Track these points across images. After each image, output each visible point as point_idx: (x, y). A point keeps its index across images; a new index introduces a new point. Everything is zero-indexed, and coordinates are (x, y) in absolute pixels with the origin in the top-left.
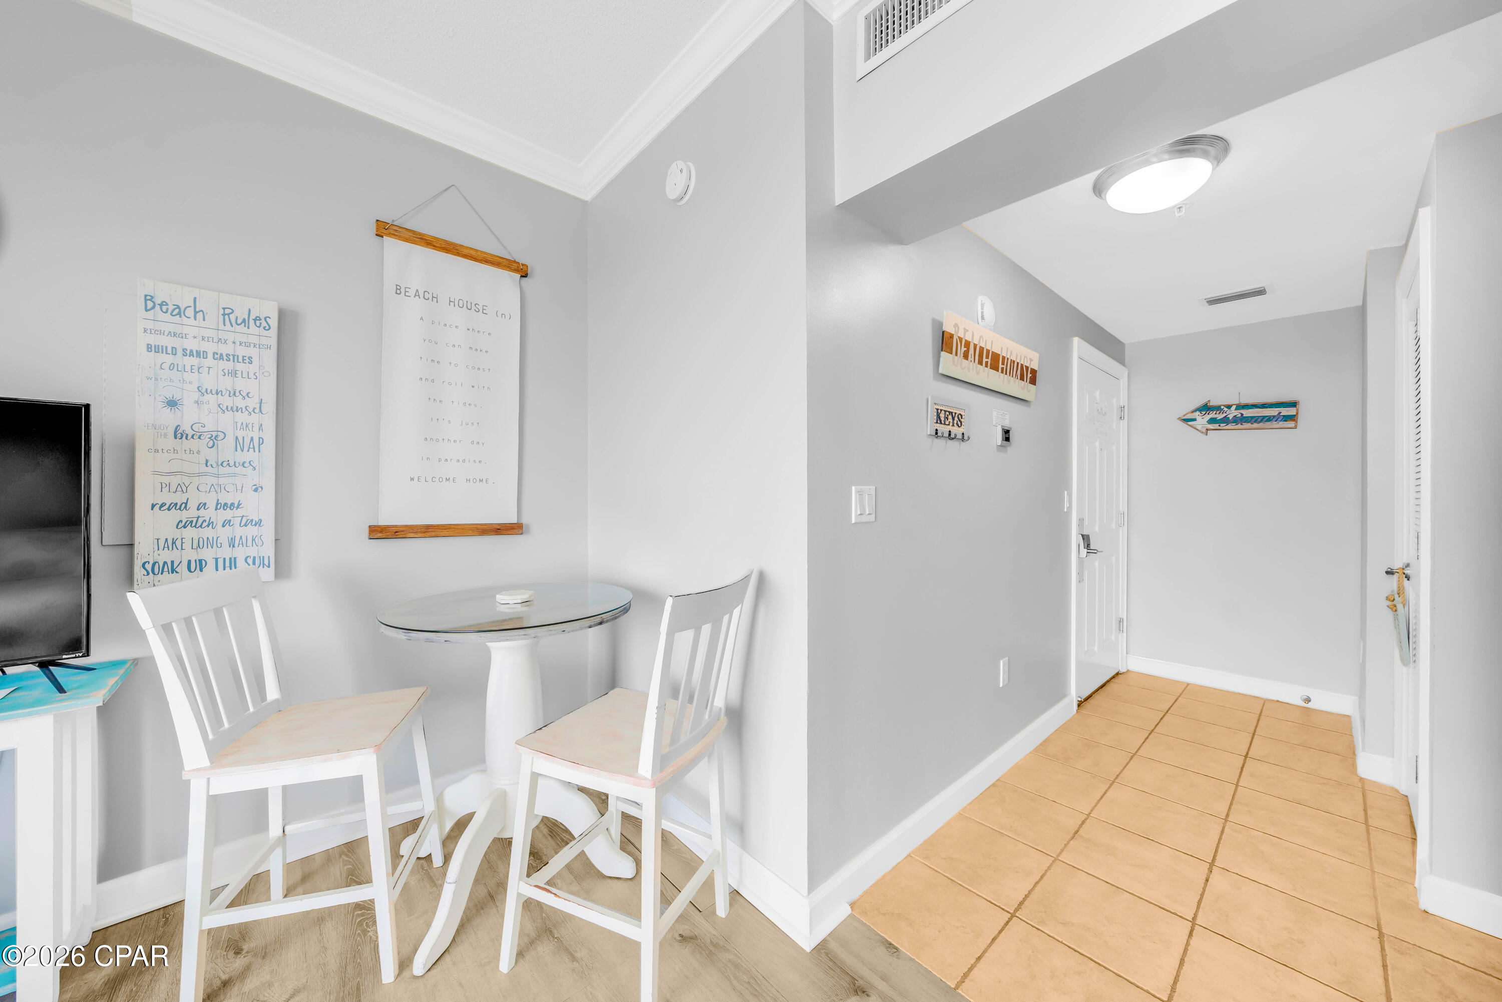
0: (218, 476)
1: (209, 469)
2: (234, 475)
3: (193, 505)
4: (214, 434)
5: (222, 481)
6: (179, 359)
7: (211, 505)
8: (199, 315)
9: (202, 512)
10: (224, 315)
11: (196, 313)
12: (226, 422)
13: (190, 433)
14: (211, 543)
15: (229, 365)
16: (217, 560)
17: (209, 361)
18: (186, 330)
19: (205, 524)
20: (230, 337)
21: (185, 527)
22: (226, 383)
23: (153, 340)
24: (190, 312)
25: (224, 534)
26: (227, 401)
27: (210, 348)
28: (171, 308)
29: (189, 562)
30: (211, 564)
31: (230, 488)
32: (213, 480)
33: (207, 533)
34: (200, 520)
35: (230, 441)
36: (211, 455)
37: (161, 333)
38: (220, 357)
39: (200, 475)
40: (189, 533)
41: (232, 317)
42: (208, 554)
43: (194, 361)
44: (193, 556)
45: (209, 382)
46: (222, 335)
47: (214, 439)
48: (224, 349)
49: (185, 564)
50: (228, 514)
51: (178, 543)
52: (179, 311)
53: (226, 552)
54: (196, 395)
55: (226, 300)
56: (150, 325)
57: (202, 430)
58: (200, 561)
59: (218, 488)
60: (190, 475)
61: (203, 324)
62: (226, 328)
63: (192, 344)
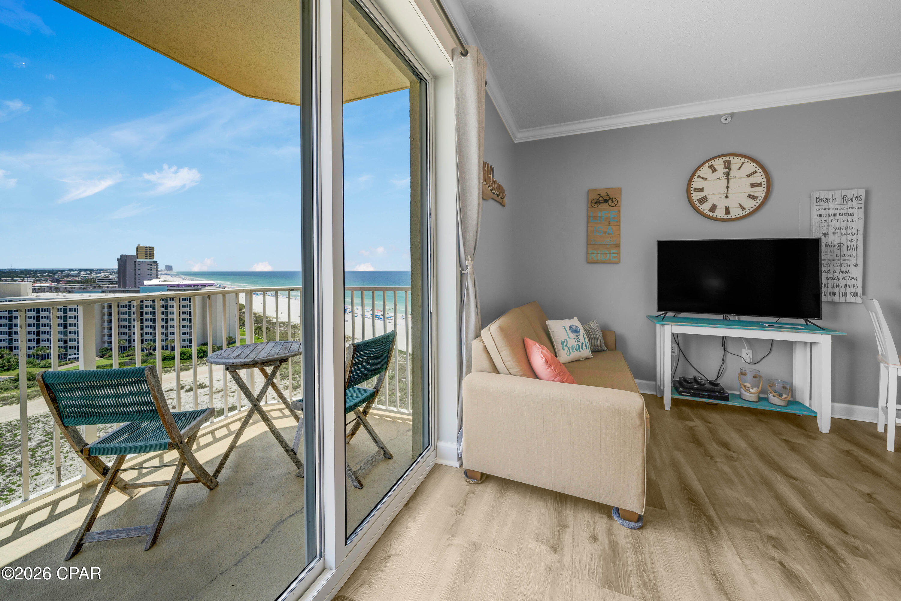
0: (840, 260)
1: (837, 258)
2: (847, 260)
3: (831, 271)
4: (839, 244)
5: (842, 262)
6: (827, 218)
7: (838, 271)
8: (835, 200)
9: (835, 274)
10: (843, 198)
11: (833, 200)
12: (844, 239)
13: (831, 244)
14: (838, 286)
15: (844, 218)
16: (840, 292)
17: (838, 217)
18: (830, 207)
19: (836, 279)
20: (846, 206)
21: (829, 279)
22: (844, 224)
23: (818, 212)
24: (831, 200)
25: (843, 283)
26: (844, 231)
27: (838, 212)
28: (825, 200)
29: (830, 292)
30: (838, 294)
31: (845, 265)
32: (839, 262)
33: (836, 282)
34: (834, 277)
35: (845, 246)
36: (837, 252)
37: (822, 209)
38: (841, 215)
39: (834, 260)
40: (830, 281)
41: (847, 198)
42: (836, 290)
43: (832, 218)
44: (831, 290)
45: (838, 225)
46: (842, 206)
47: (839, 246)
48: (843, 212)
49: (828, 293)
50: (844, 275)
51: (826, 285)
52: (828, 200)
53: (843, 290)
54: (833, 231)
55: (844, 193)
56: (818, 207)
57: (835, 243)
58: (834, 292)
59: (840, 265)
60: (831, 260)
61: (836, 203)
62: (844, 203)
63: (831, 212)
